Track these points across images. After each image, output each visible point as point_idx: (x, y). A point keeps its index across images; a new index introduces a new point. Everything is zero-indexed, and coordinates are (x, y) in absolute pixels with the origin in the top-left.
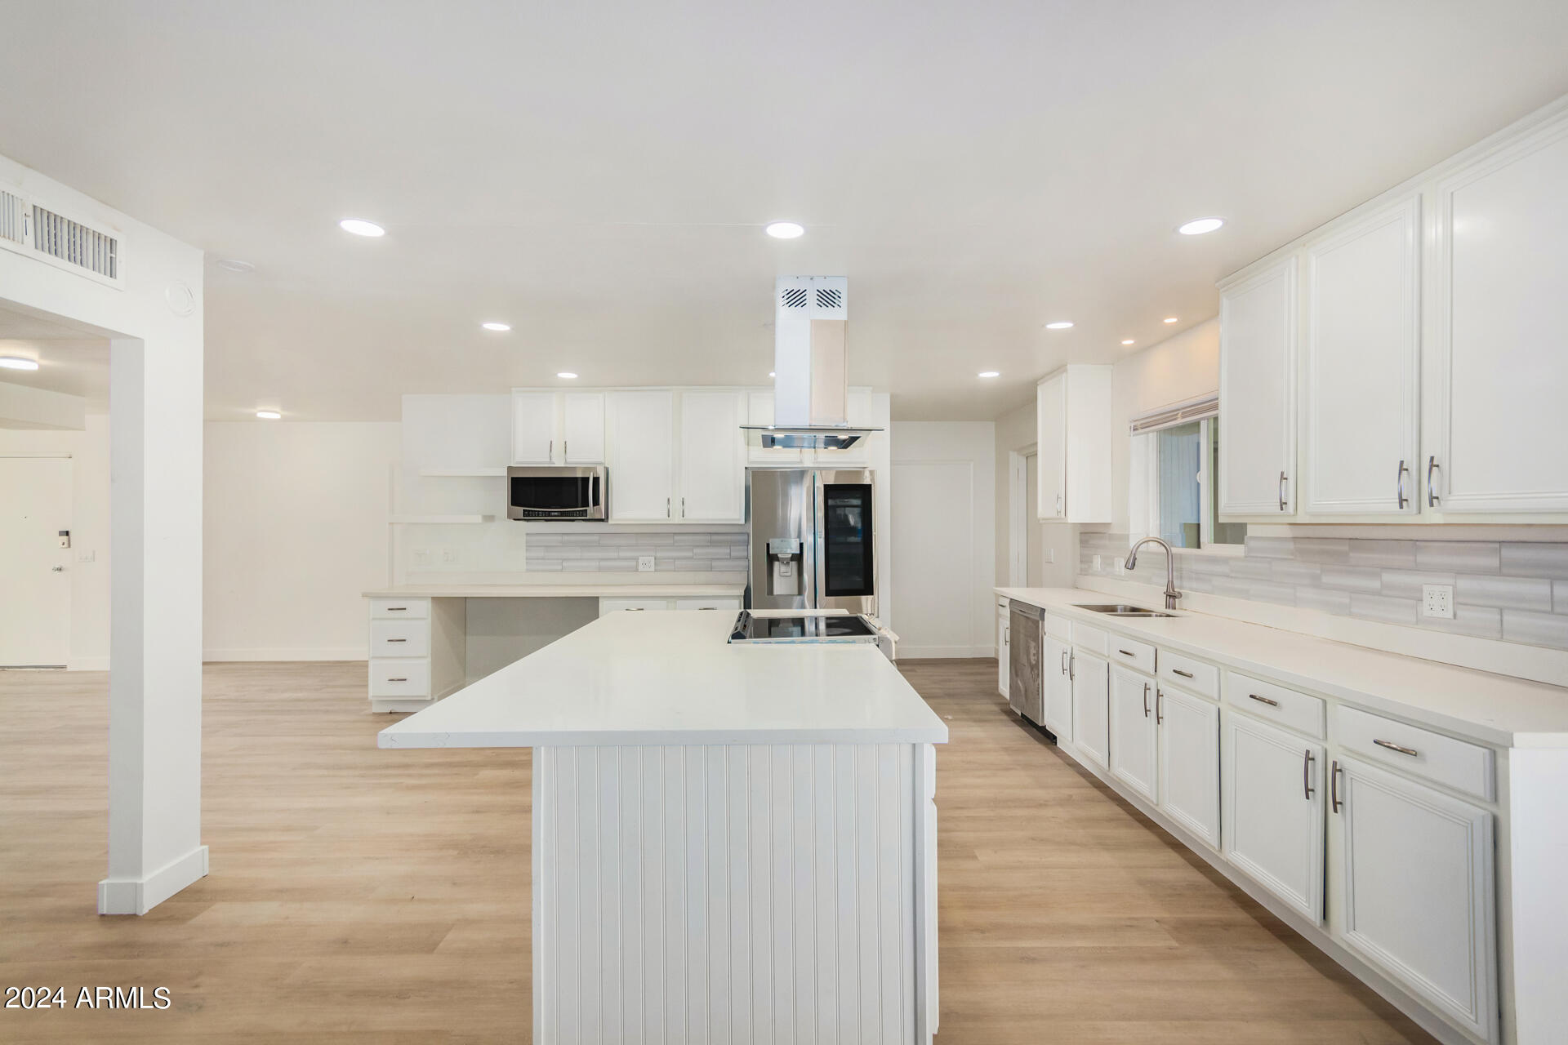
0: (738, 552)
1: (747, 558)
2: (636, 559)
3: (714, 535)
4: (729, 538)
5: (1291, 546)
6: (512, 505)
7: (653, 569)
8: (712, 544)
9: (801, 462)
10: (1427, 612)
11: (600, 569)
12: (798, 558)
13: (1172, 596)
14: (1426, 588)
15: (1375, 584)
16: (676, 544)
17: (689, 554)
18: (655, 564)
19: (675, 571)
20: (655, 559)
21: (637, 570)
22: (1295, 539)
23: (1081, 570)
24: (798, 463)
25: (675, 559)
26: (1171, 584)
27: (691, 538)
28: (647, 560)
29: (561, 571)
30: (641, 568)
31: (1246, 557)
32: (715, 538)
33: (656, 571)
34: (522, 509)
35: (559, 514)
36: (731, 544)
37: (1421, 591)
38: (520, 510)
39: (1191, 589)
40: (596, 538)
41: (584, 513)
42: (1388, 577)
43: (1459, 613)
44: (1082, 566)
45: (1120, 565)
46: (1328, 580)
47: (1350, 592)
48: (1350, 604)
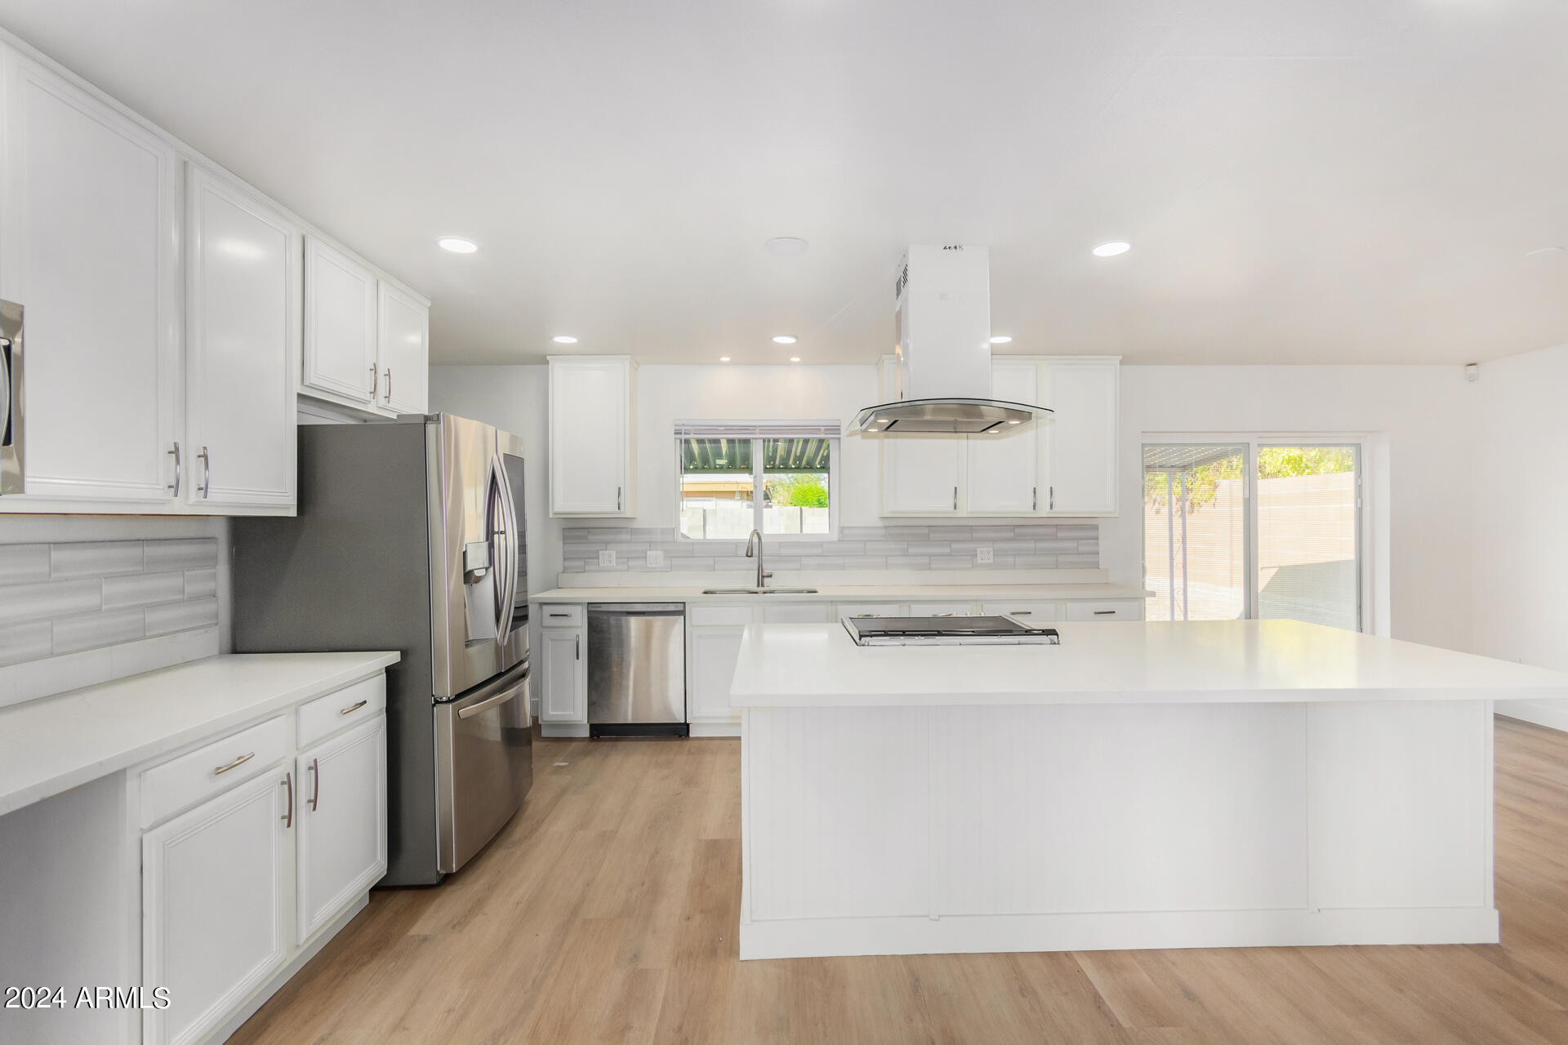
5: (884, 531)
10: (979, 561)
13: (761, 578)
14: (979, 550)
15: (947, 550)
22: (886, 527)
26: (760, 568)
37: (974, 551)
42: (955, 546)
43: (999, 560)
44: (566, 563)
45: (656, 556)
46: (912, 550)
47: (930, 556)
48: (930, 564)
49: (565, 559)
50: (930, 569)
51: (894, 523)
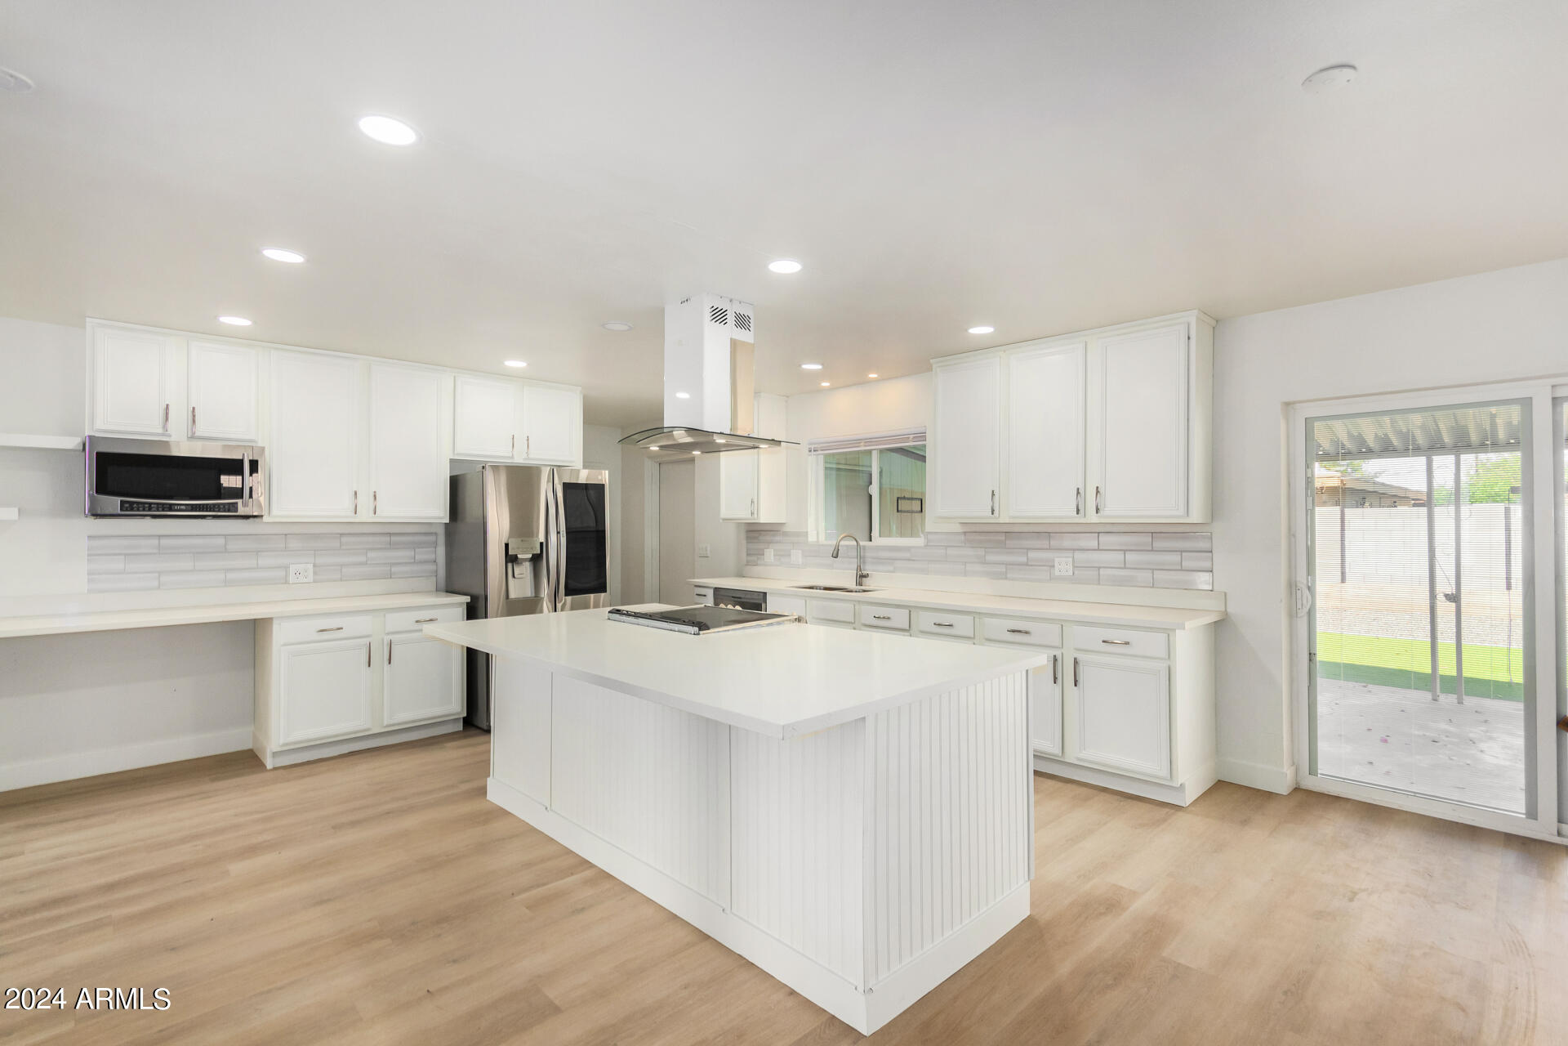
0: (423, 554)
1: (435, 562)
2: (286, 568)
3: (393, 535)
4: (410, 538)
5: (963, 537)
6: (98, 492)
7: (311, 578)
8: (392, 546)
9: (512, 457)
10: (1057, 573)
11: (227, 583)
12: (536, 559)
13: (861, 577)
14: (1057, 560)
15: (1023, 559)
16: (344, 547)
17: (362, 559)
18: (315, 573)
19: (341, 580)
20: (314, 566)
21: (286, 582)
22: (965, 533)
23: (748, 562)
24: (509, 457)
25: (342, 565)
26: (859, 568)
27: (371, 539)
28: (302, 568)
29: (159, 588)
30: (292, 578)
31: (925, 546)
32: (394, 539)
33: (314, 582)
34: (118, 500)
35: (190, 508)
36: (414, 546)
37: (1053, 561)
38: (114, 502)
39: (874, 571)
40: (221, 541)
41: (234, 507)
42: (1032, 555)
43: (1076, 572)
44: (750, 558)
45: (797, 556)
46: (990, 558)
47: (1006, 564)
48: (1006, 572)
49: (748, 555)
50: (1006, 578)
51: (974, 529)
